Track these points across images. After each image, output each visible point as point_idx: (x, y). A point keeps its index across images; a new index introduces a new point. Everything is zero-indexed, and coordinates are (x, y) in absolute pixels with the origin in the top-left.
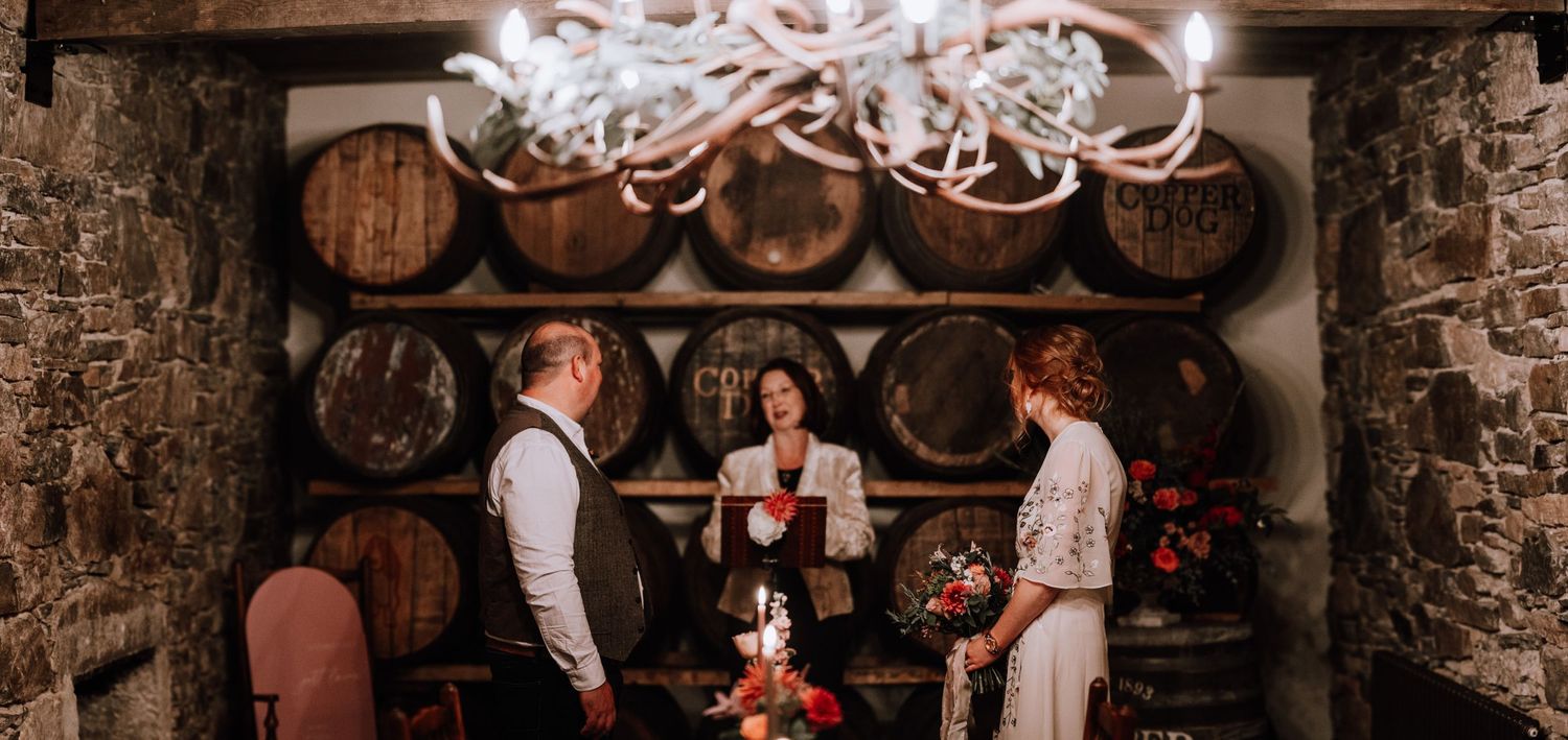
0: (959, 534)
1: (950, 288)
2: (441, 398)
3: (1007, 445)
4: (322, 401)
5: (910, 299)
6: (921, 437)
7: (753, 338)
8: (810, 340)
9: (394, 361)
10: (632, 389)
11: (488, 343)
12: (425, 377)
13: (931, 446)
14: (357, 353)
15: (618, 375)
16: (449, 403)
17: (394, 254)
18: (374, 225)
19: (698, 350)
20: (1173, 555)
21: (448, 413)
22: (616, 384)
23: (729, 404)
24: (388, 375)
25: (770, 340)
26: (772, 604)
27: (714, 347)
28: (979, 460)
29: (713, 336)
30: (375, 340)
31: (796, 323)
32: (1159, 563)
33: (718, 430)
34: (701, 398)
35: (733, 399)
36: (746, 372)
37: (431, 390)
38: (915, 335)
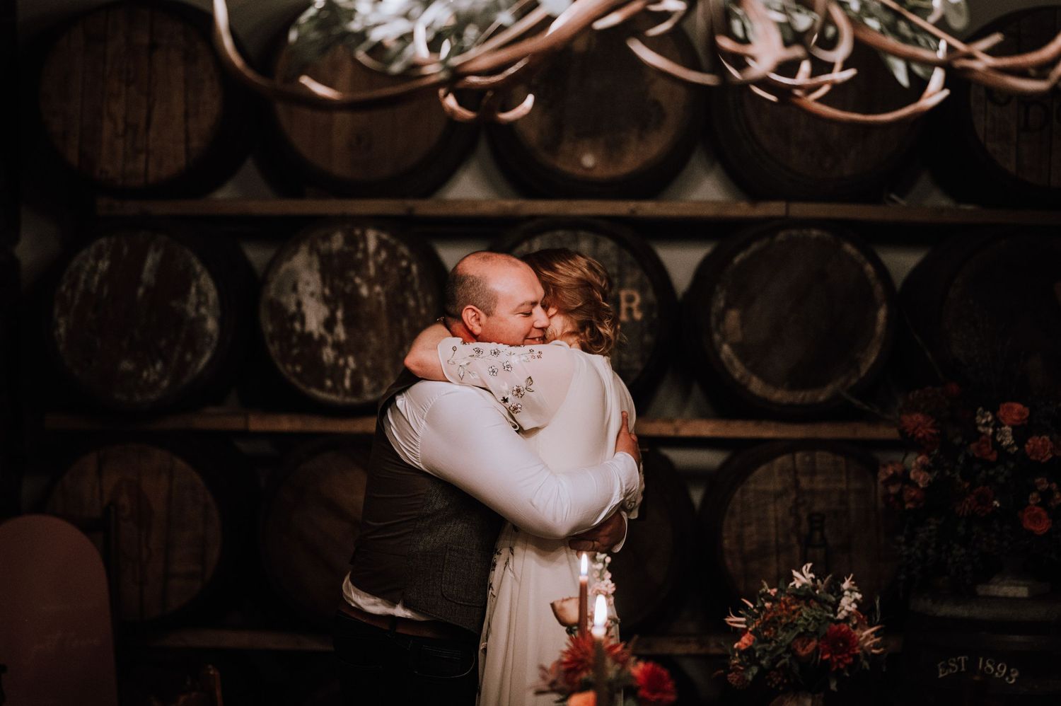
0: (797, 482)
1: (789, 198)
2: (203, 319)
3: (854, 381)
4: (61, 321)
5: (743, 209)
6: (755, 369)
8: (629, 257)
9: (147, 276)
10: (423, 311)
11: (257, 255)
12: (183, 293)
13: (767, 380)
14: (104, 265)
15: (407, 294)
16: (211, 325)
17: (149, 153)
18: (125, 118)
20: (1044, 514)
21: (211, 337)
22: (403, 307)
24: (141, 291)
26: (595, 566)
28: (822, 398)
30: (125, 250)
31: (612, 236)
32: (1028, 525)
37: (191, 310)
38: (749, 251)
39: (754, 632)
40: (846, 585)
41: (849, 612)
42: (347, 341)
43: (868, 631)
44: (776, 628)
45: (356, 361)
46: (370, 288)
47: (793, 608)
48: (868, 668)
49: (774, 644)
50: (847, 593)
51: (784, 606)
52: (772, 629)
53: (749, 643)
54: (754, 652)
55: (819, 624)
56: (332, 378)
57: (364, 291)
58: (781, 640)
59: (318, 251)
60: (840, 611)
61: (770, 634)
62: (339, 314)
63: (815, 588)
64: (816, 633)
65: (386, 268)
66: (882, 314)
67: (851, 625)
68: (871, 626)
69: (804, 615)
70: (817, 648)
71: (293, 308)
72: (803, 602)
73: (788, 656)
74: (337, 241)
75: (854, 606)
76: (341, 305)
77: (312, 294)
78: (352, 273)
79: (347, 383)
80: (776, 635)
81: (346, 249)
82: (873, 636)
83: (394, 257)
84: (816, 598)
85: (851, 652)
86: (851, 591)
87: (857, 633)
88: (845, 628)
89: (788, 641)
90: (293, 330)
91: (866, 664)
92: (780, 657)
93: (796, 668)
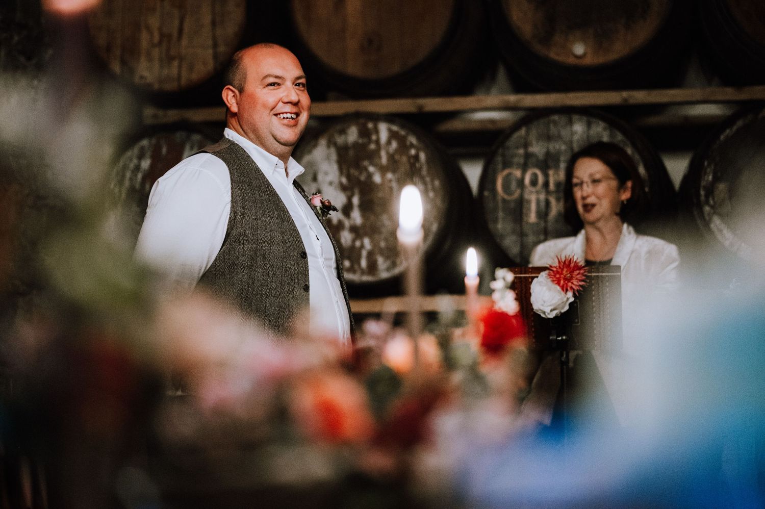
7: (559, 137)
17: (181, 59)
18: (160, 29)
19: (500, 151)
23: (533, 207)
25: (576, 137)
27: (517, 148)
29: (516, 135)
30: (164, 150)
31: (604, 119)
33: (522, 235)
34: (504, 201)
35: (539, 203)
36: (551, 172)
38: (735, 128)
42: (364, 225)
45: (373, 241)
46: (383, 176)
56: (349, 258)
57: (377, 179)
59: (335, 144)
62: (356, 200)
65: (397, 157)
74: (353, 135)
76: (356, 191)
77: (331, 183)
78: (366, 163)
79: (364, 263)
81: (360, 141)
83: (404, 147)
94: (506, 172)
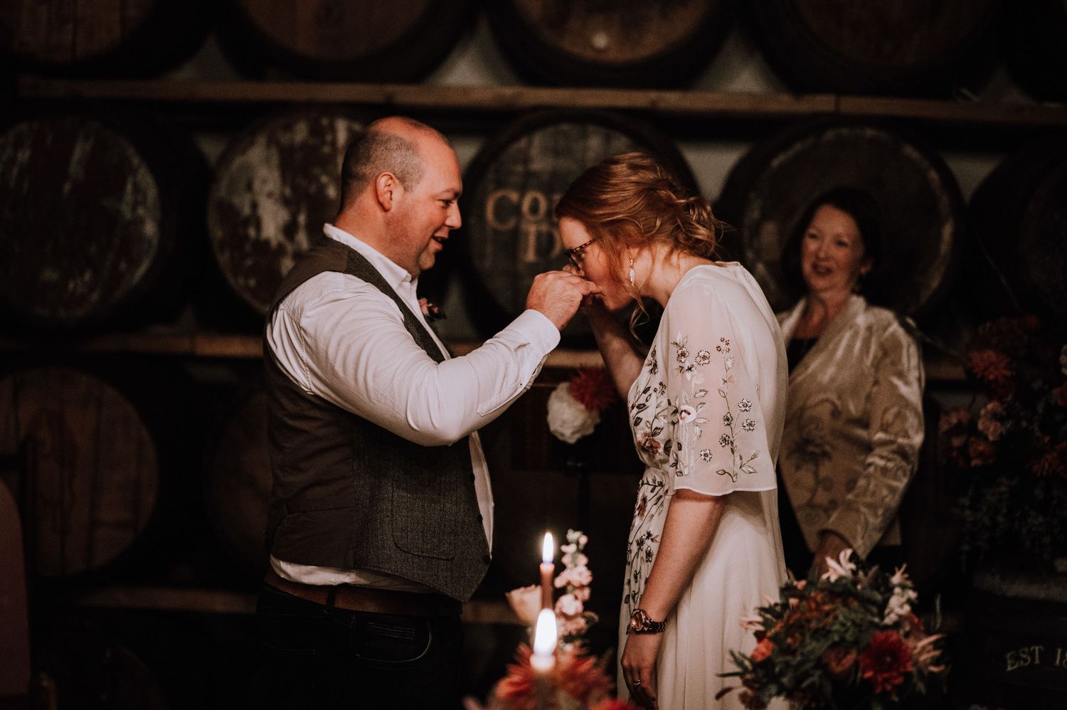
1: (839, 91)
2: (140, 222)
5: (784, 103)
7: (569, 152)
9: (75, 169)
11: (211, 148)
12: (118, 192)
14: (24, 155)
16: (150, 229)
17: (77, 22)
19: (493, 166)
21: (149, 242)
23: (532, 241)
24: (67, 187)
25: (591, 155)
26: (564, 548)
27: (515, 163)
29: (514, 148)
30: (49, 139)
33: (515, 276)
34: (496, 232)
35: (539, 235)
37: (126, 210)
38: (791, 153)
39: (774, 639)
40: (896, 579)
41: (900, 616)
43: (925, 641)
44: (803, 635)
47: (827, 608)
48: (923, 691)
49: (799, 658)
50: (897, 590)
51: (813, 605)
52: (797, 635)
53: (768, 653)
54: (774, 665)
55: (860, 631)
57: (331, 192)
58: (808, 652)
59: (278, 144)
60: (889, 614)
61: (795, 641)
62: (302, 219)
63: (855, 583)
64: (856, 642)
66: (947, 231)
67: (902, 632)
68: (929, 634)
69: (841, 618)
70: (856, 664)
71: (247, 210)
72: (839, 601)
73: (818, 673)
74: (301, 133)
75: (907, 608)
76: (303, 208)
78: (317, 171)
80: (803, 644)
81: (311, 141)
82: (931, 647)
84: (857, 596)
85: (902, 670)
86: (903, 587)
87: (910, 643)
88: (894, 637)
89: (818, 653)
90: (247, 237)
91: (921, 687)
92: (806, 675)
93: (828, 689)
94: (499, 194)
